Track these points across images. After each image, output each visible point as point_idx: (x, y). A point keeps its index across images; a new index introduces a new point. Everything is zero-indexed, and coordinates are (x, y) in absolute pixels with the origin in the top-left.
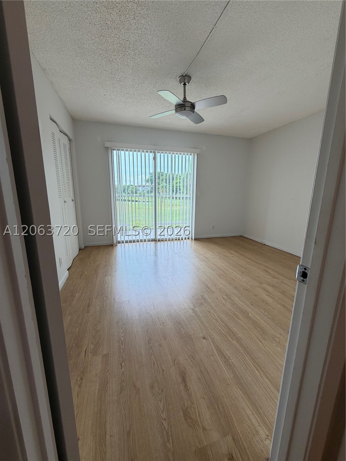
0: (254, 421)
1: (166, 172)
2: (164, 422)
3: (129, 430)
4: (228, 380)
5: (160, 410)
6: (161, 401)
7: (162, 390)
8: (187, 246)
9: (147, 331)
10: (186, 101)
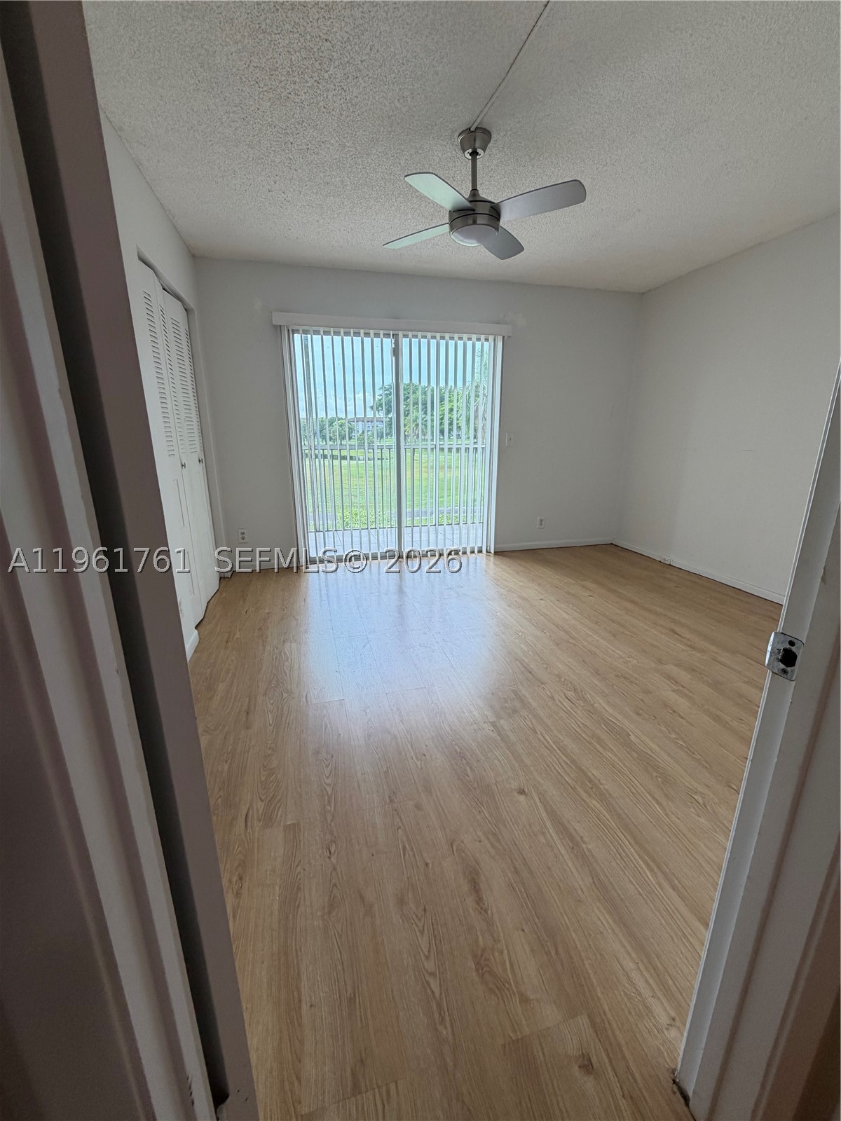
0: (641, 984)
1: (424, 383)
2: (431, 981)
3: (352, 996)
4: (580, 892)
5: (421, 954)
6: (422, 932)
7: (425, 910)
8: (476, 569)
9: (386, 772)
10: (478, 199)
